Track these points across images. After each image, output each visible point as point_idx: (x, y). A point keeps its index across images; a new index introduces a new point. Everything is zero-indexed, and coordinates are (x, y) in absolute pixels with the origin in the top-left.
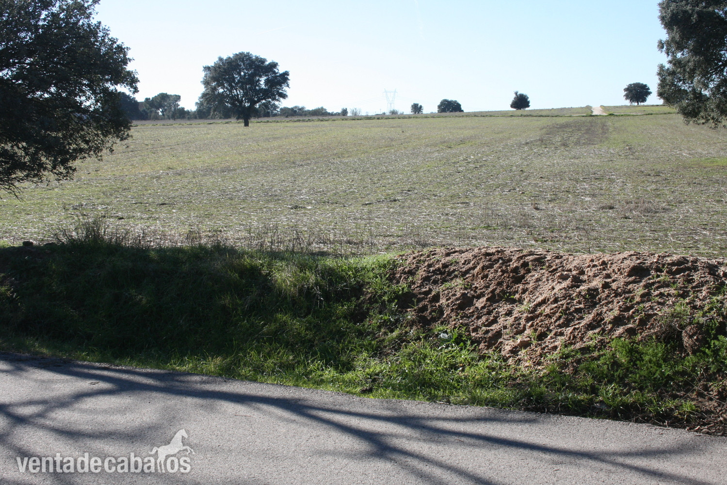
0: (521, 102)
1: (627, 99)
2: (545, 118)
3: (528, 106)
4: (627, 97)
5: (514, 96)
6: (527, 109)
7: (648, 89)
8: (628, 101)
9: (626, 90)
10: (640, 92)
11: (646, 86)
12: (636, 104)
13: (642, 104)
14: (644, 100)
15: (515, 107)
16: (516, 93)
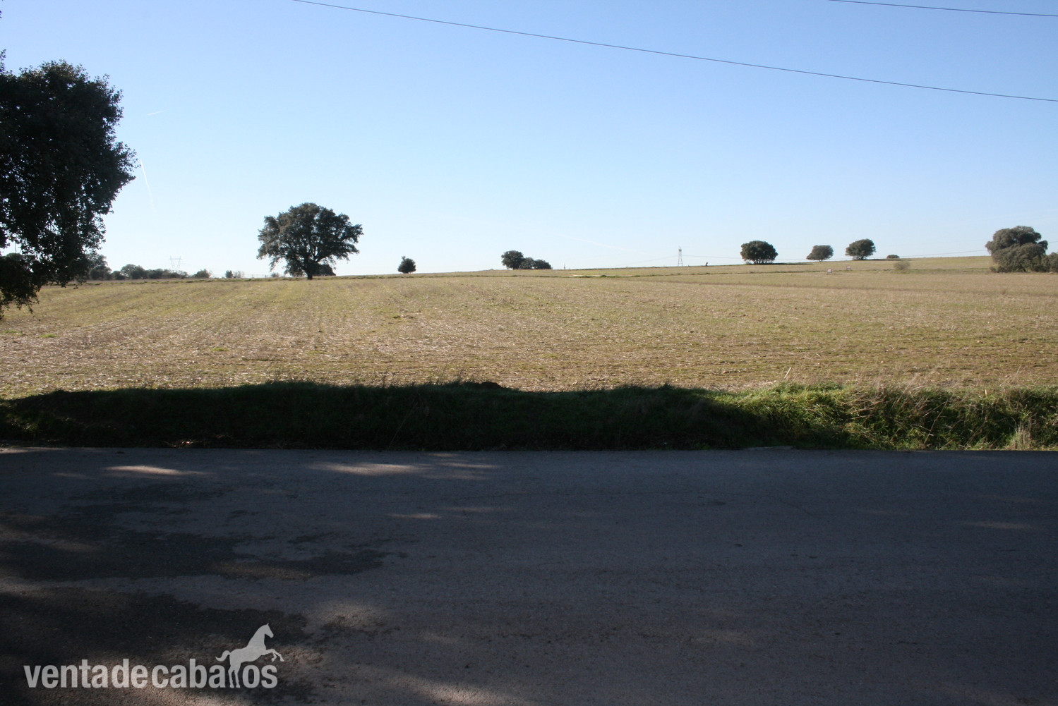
0: (408, 266)
1: (504, 265)
5: (402, 260)
15: (403, 271)
16: (404, 258)
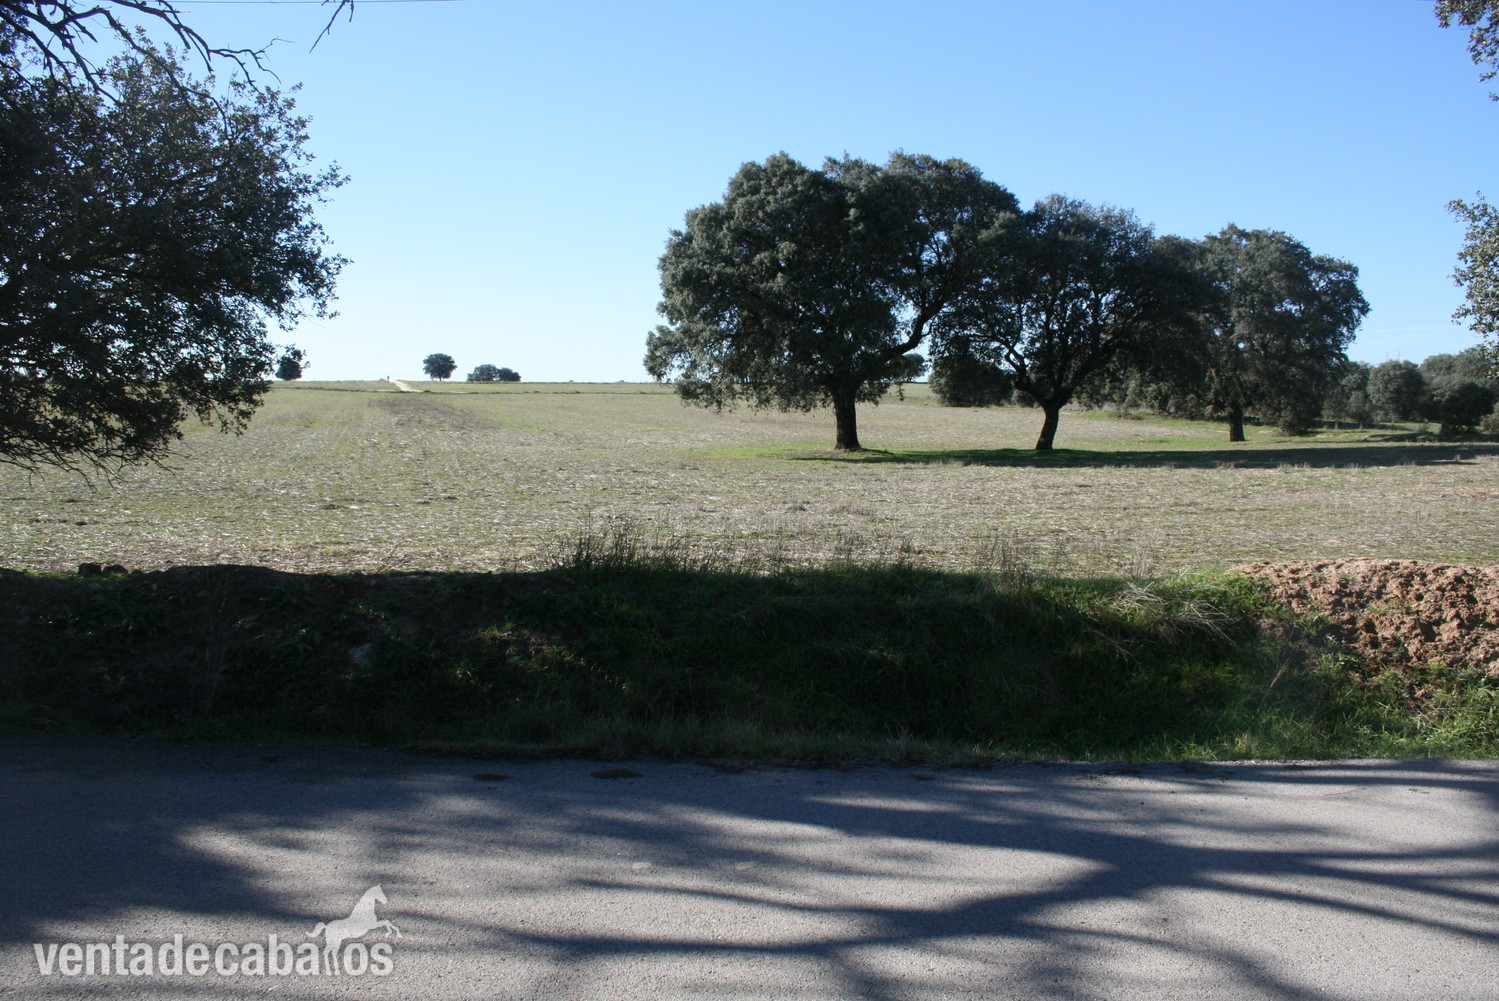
1: (427, 373)
2: (328, 392)
3: (299, 376)
4: (427, 370)
6: (298, 380)
7: (453, 362)
8: (429, 375)
9: (426, 362)
10: (443, 366)
11: (450, 358)
12: (438, 380)
13: (446, 380)
14: (447, 375)
